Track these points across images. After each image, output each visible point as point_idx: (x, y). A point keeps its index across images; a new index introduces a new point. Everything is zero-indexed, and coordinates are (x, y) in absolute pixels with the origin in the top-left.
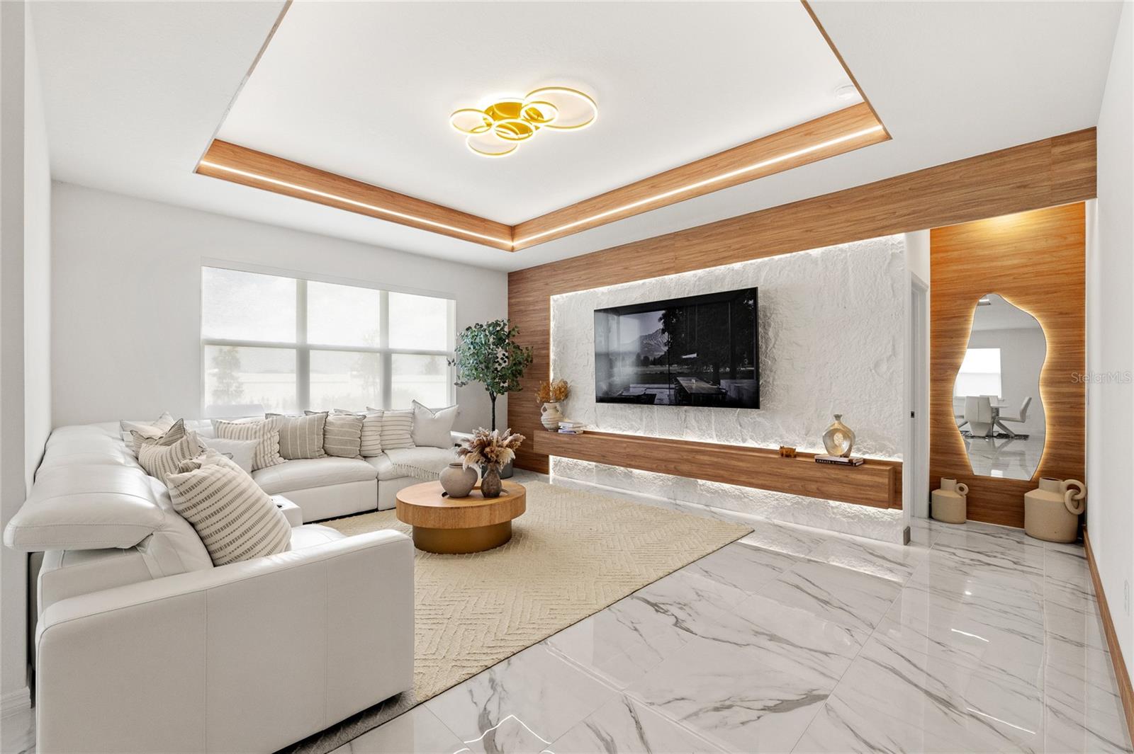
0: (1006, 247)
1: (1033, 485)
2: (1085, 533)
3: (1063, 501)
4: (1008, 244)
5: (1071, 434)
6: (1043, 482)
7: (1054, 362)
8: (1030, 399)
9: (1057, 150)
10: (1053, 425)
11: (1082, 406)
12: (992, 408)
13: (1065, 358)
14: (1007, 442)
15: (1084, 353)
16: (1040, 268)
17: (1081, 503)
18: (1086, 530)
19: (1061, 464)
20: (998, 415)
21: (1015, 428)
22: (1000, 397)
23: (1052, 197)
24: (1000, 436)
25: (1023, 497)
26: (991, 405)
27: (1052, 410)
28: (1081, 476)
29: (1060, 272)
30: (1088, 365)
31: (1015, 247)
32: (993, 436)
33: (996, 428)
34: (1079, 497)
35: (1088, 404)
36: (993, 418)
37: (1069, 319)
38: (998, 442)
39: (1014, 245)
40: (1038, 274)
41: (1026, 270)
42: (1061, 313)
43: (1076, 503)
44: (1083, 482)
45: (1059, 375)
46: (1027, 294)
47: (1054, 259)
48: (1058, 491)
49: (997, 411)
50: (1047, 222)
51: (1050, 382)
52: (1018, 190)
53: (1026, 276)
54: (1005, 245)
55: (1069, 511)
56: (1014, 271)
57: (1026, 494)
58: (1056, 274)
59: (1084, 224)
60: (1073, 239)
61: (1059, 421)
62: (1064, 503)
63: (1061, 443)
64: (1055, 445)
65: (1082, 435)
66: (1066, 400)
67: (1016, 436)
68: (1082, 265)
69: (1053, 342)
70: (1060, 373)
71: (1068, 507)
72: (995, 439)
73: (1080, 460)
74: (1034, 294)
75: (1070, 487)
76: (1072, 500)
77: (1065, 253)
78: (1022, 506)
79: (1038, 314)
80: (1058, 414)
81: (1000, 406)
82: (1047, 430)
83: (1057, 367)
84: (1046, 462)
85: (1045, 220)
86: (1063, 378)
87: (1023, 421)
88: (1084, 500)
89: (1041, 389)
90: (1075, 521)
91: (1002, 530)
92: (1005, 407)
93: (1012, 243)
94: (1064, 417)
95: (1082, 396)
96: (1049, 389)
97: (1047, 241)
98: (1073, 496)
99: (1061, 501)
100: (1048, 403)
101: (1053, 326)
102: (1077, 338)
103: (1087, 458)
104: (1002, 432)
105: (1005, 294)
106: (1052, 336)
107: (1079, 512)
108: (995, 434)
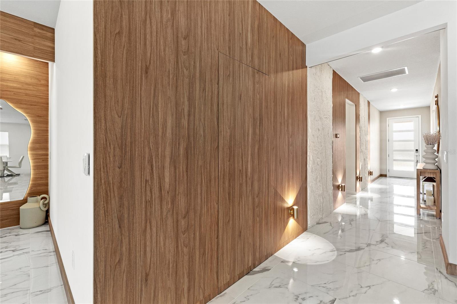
0: (10, 76)
1: (25, 201)
2: (49, 218)
3: (39, 206)
4: (11, 75)
5: (43, 173)
6: (29, 199)
7: (35, 139)
8: (23, 157)
9: (37, 30)
10: (34, 170)
11: (47, 160)
12: (4, 163)
13: (40, 137)
14: (11, 178)
15: (48, 135)
16: (28, 92)
17: (47, 205)
18: (49, 217)
19: (39, 188)
20: (7, 165)
21: (15, 171)
22: (8, 156)
23: (34, 53)
24: (8, 176)
25: (19, 209)
26: (3, 161)
27: (34, 163)
28: (47, 193)
29: (38, 96)
30: (50, 140)
31: (15, 77)
32: (4, 177)
33: (6, 172)
34: (46, 202)
35: (50, 159)
36: (4, 167)
37: (42, 119)
38: (7, 179)
39: (14, 76)
40: (27, 95)
41: (21, 91)
42: (38, 116)
43: (45, 205)
44: (48, 195)
45: (37, 146)
46: (21, 104)
47: (35, 89)
48: (37, 201)
49: (6, 163)
50: (32, 70)
51: (33, 149)
52: (15, 40)
53: (21, 94)
54: (9, 74)
55: (42, 210)
56: (15, 90)
57: (21, 208)
58: (35, 97)
59: (48, 77)
60: (43, 82)
61: (37, 167)
62: (40, 207)
63: (38, 178)
64: (35, 179)
65: (47, 173)
66: (41, 157)
67: (17, 174)
68: (47, 95)
69: (35, 130)
70: (38, 144)
71: (42, 209)
72: (5, 178)
73: (47, 185)
74: (26, 104)
75: (42, 199)
76: (43, 204)
77: (40, 88)
78: (18, 214)
79: (27, 115)
80: (36, 164)
81: (8, 161)
82: (31, 173)
83: (36, 142)
84: (31, 188)
85: (30, 69)
86: (39, 147)
87: (20, 167)
88: (49, 203)
89: (29, 152)
90: (44, 214)
91: (7, 230)
92: (11, 161)
93: (13, 75)
94: (39, 165)
95: (47, 155)
96: (32, 152)
97: (31, 79)
98: (44, 202)
99: (38, 206)
100: (32, 159)
101: (34, 122)
102: (45, 129)
103: (50, 183)
104: (9, 173)
105: (8, 101)
106: (34, 126)
107: (46, 209)
108: (5, 175)
